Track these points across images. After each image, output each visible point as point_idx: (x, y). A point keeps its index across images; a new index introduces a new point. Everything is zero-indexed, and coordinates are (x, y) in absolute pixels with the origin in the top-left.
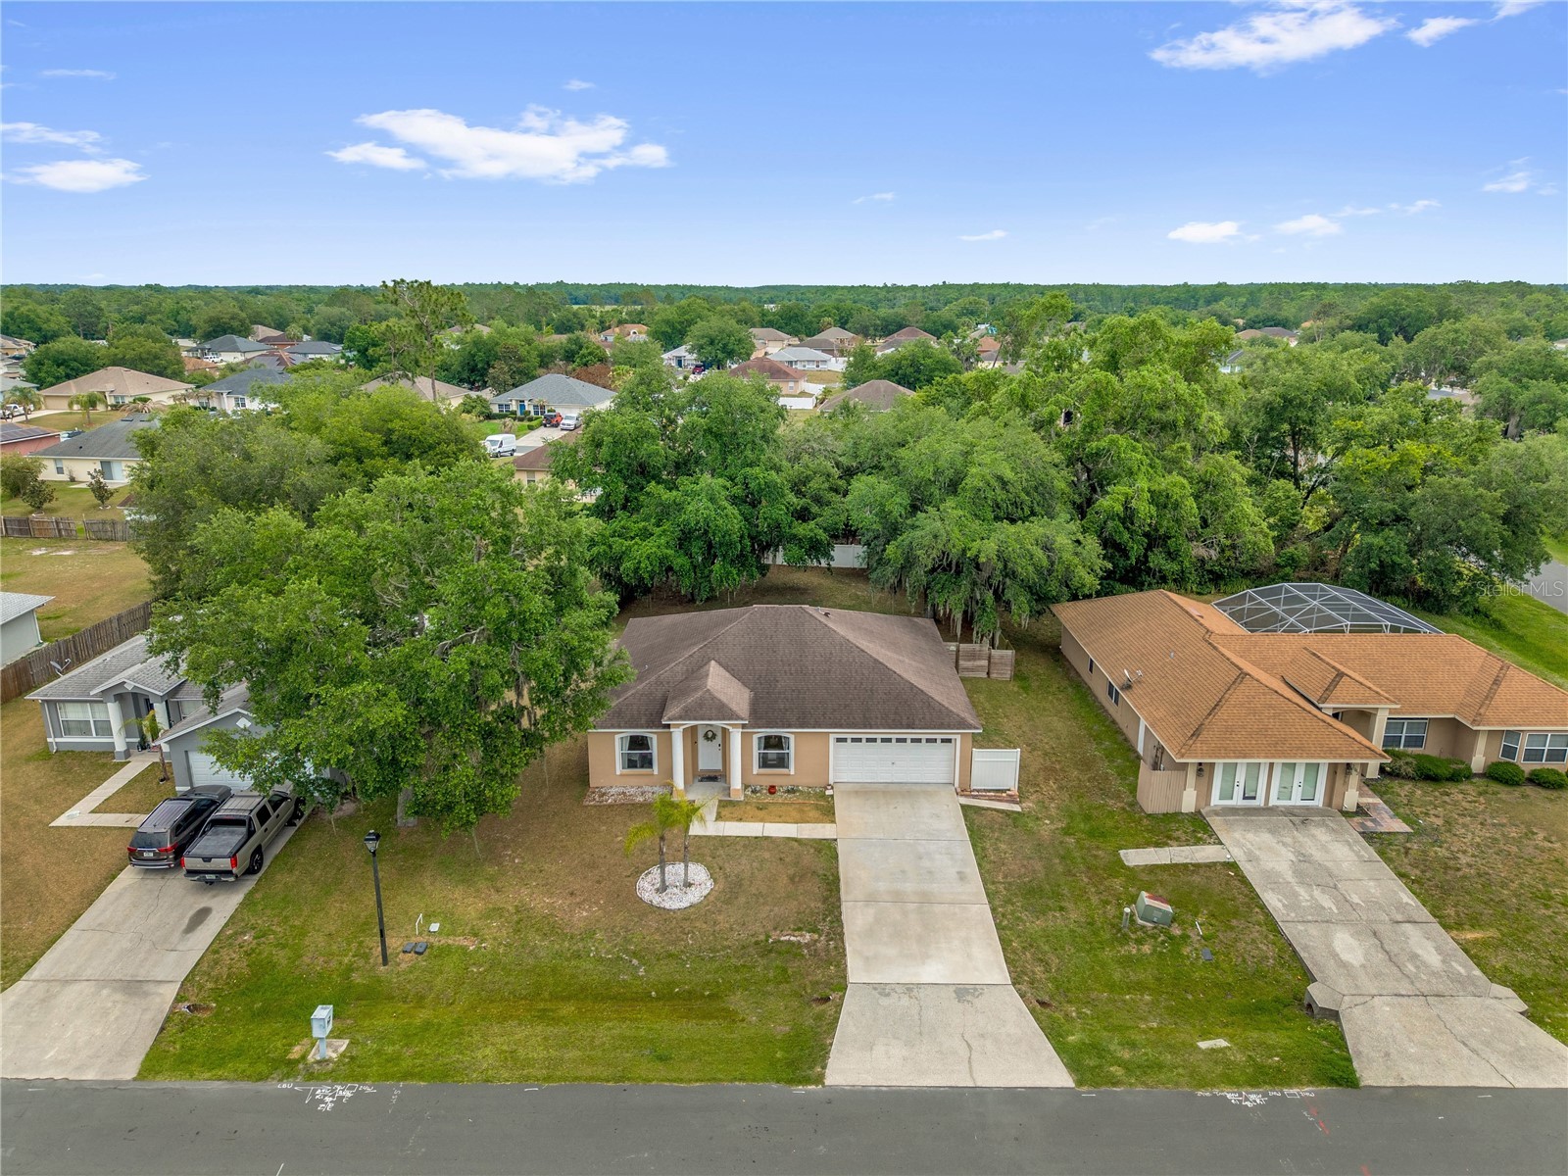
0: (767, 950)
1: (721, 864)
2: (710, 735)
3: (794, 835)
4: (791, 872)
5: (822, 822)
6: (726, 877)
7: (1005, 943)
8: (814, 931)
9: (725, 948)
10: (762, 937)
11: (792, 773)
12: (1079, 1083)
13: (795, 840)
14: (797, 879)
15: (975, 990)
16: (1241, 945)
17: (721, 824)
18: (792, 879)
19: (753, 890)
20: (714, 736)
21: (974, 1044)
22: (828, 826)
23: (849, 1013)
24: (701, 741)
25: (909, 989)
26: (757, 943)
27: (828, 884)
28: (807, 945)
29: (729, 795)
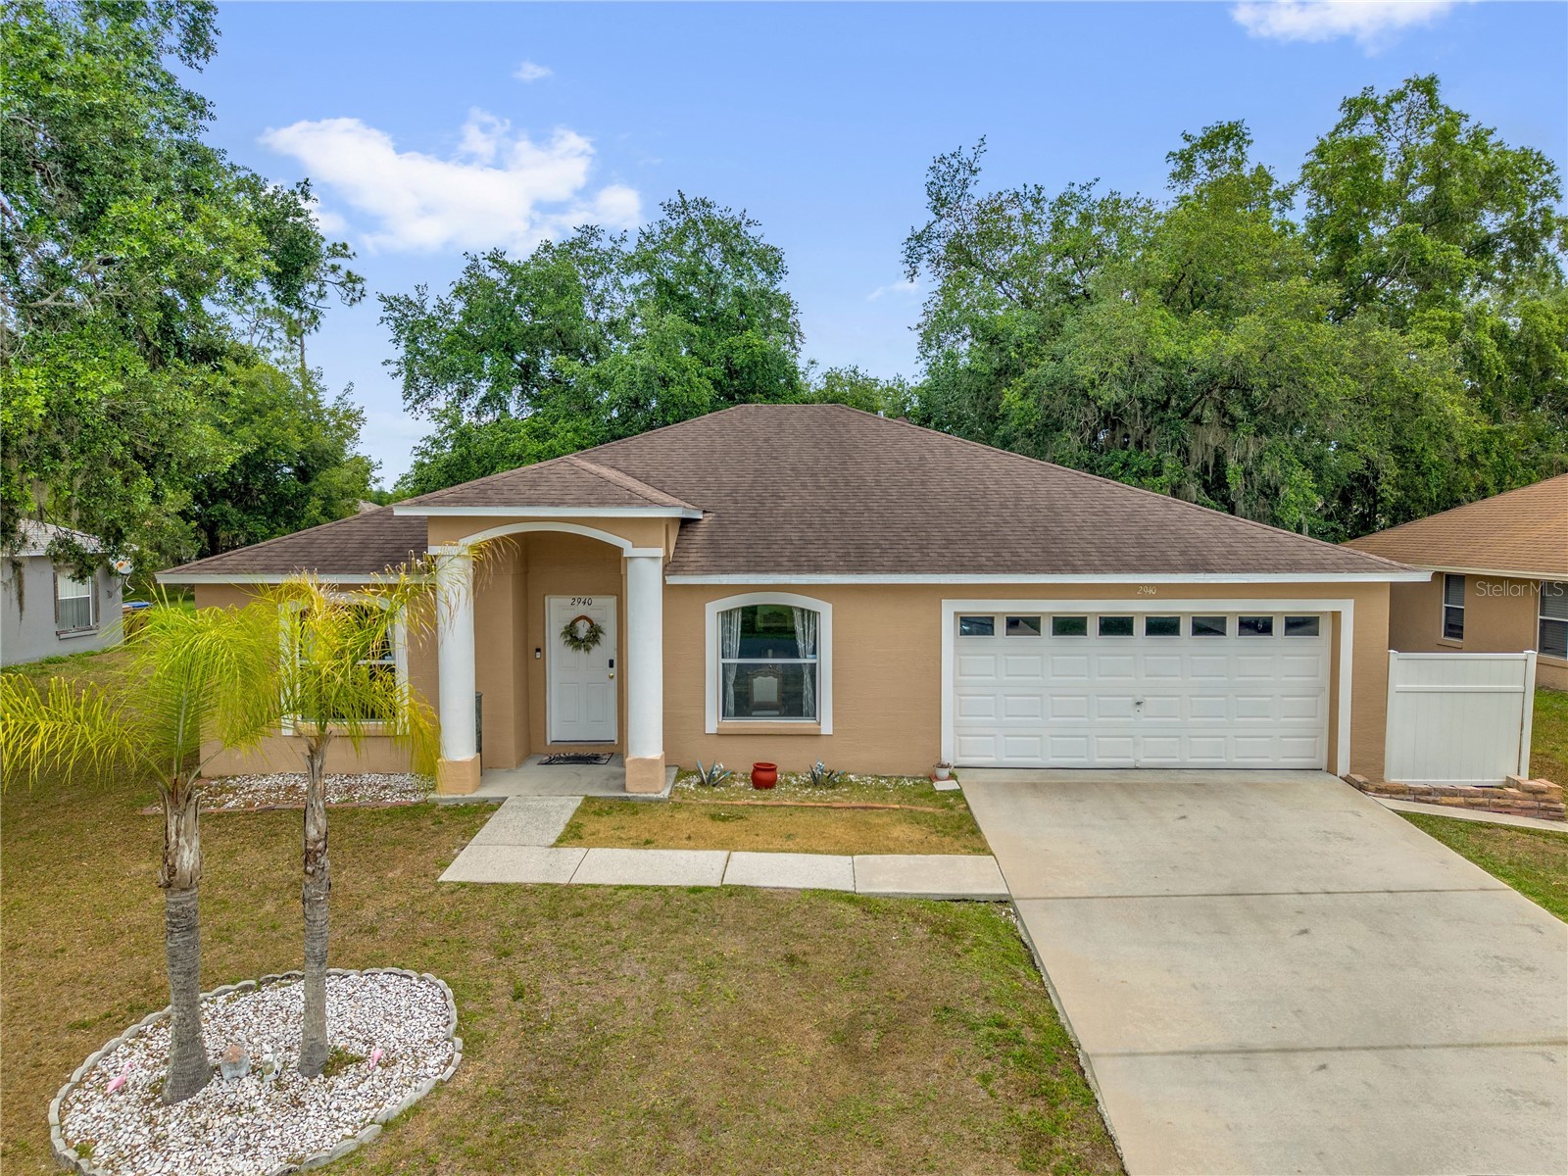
1: (524, 977)
2: (583, 630)
3: (845, 884)
4: (841, 1007)
5: (939, 849)
6: (532, 1027)
11: (827, 727)
13: (851, 898)
14: (870, 1041)
17: (573, 854)
18: (845, 1040)
19: (652, 1092)
20: (595, 634)
22: (967, 861)
24: (556, 649)
27: (1026, 1062)
29: (623, 788)
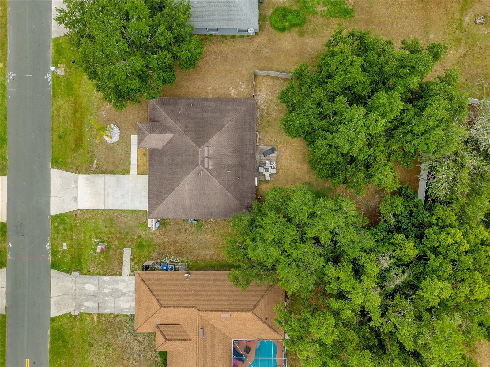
0: (92, 157)
6: (114, 146)
7: (93, 211)
8: (96, 168)
9: (93, 147)
10: (95, 156)
12: (51, 216)
14: (114, 164)
15: (77, 201)
16: (93, 264)
19: (110, 153)
21: (61, 198)
22: (136, 173)
23: (69, 174)
25: (77, 187)
26: (94, 155)
28: (92, 166)
